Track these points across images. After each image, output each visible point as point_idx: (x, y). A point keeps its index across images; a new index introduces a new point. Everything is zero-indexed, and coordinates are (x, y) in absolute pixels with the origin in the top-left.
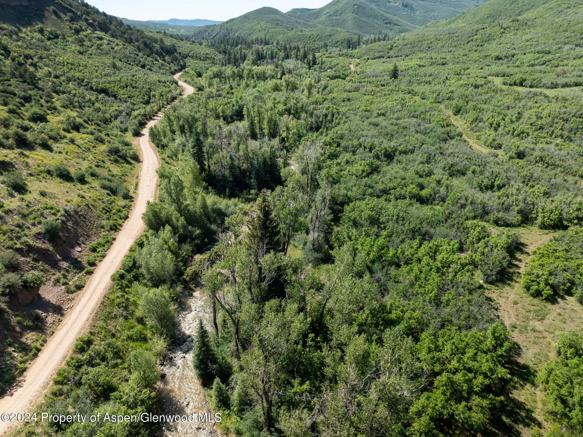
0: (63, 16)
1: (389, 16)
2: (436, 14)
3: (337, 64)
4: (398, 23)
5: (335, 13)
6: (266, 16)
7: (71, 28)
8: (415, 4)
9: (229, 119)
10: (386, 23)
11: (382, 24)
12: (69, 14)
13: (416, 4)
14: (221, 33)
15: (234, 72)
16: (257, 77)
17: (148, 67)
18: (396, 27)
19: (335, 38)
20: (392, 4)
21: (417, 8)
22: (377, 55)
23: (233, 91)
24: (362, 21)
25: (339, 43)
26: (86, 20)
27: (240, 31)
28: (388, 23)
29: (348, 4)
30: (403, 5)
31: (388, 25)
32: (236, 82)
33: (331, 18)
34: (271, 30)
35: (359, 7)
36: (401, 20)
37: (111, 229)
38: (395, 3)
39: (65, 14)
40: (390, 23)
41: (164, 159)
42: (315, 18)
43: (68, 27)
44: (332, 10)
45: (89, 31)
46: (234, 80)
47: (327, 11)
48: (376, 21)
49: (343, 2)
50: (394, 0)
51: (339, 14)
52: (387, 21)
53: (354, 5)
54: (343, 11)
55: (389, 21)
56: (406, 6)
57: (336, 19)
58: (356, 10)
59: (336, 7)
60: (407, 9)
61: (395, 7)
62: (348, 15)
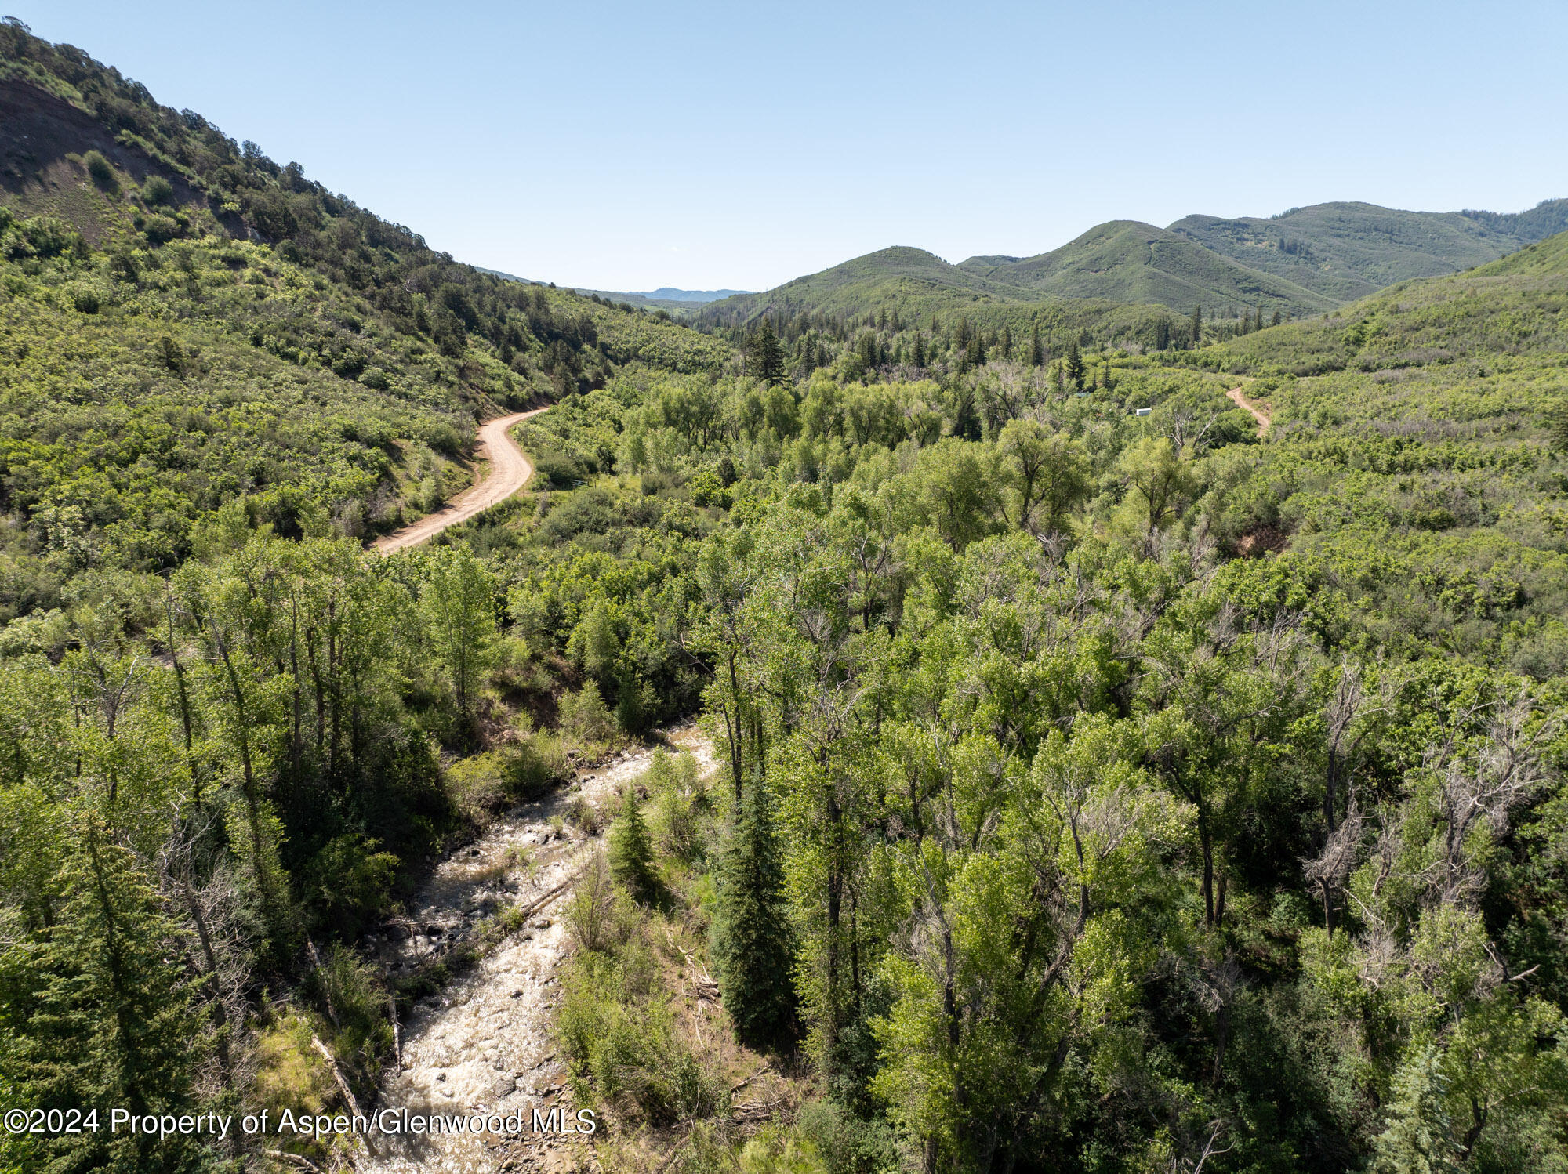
0: (126, 182)
1: (1256, 272)
2: (1380, 270)
3: (1172, 390)
4: (1281, 291)
5: (1094, 264)
6: (899, 269)
8: (1316, 247)
10: (1245, 291)
11: (1234, 293)
12: (156, 180)
13: (1321, 246)
15: (756, 407)
17: (372, 371)
18: (1275, 300)
19: (1116, 318)
20: (1249, 244)
21: (1324, 255)
22: (1310, 361)
24: (1174, 283)
25: (1129, 333)
26: (216, 202)
27: (823, 305)
28: (1251, 290)
29: (1131, 239)
30: (1282, 246)
31: (1252, 297)
32: (759, 446)
33: (1082, 276)
34: (912, 299)
35: (1164, 247)
36: (1288, 283)
38: (1260, 241)
39: (141, 180)
40: (1257, 289)
42: (1036, 278)
43: (126, 222)
44: (1085, 256)
46: (752, 436)
47: (1069, 259)
48: (1214, 284)
49: (1116, 236)
50: (1256, 235)
51: (1106, 267)
52: (1246, 284)
53: (1150, 243)
54: (1116, 259)
55: (1252, 286)
56: (1290, 249)
57: (1096, 280)
58: (1155, 256)
59: (1095, 249)
60: (1295, 258)
61: (1260, 252)
62: (1132, 268)
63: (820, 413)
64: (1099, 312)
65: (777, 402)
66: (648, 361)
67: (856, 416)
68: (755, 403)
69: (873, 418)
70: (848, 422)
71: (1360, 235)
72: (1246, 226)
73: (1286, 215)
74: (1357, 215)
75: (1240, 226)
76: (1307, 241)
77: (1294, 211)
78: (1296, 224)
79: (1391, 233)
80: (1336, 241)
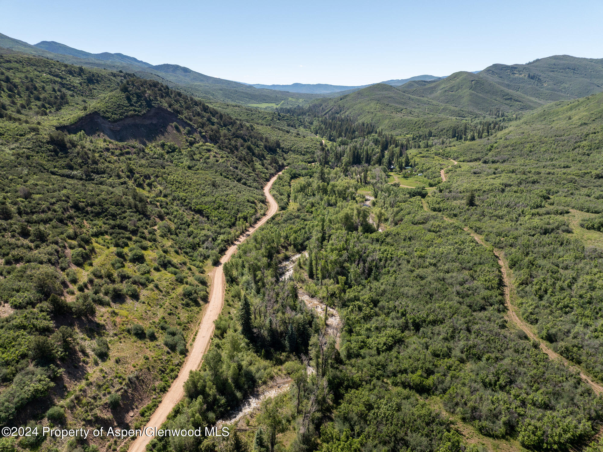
0: (182, 129)
1: (510, 91)
2: (567, 86)
3: (429, 169)
4: (520, 99)
5: (451, 89)
7: (187, 140)
8: (543, 76)
9: (299, 247)
10: (506, 99)
11: (502, 100)
12: (188, 128)
13: (545, 76)
14: (333, 110)
16: (339, 193)
17: (244, 180)
18: (517, 103)
19: (441, 125)
20: (516, 75)
21: (545, 79)
22: (474, 156)
23: (314, 209)
24: (479, 97)
25: (445, 131)
26: (200, 133)
27: (350, 110)
28: (508, 99)
29: (466, 78)
30: (529, 76)
31: (508, 102)
33: (447, 93)
35: (477, 82)
36: (523, 95)
37: (161, 391)
38: (521, 74)
39: (184, 128)
40: (511, 99)
41: (227, 301)
42: (430, 94)
43: (184, 140)
44: (449, 85)
45: (201, 143)
47: (443, 86)
48: (495, 97)
49: (461, 78)
50: (519, 72)
51: (455, 90)
52: (507, 97)
53: (472, 81)
54: (459, 87)
55: (509, 97)
56: (532, 77)
57: (452, 95)
58: (474, 86)
59: (453, 82)
60: (534, 81)
61: (520, 79)
62: (465, 91)
71: (561, 71)
72: (515, 68)
73: (534, 62)
74: (562, 62)
75: (514, 68)
76: (540, 74)
77: (538, 60)
78: (536, 67)
79: (574, 70)
80: (551, 74)
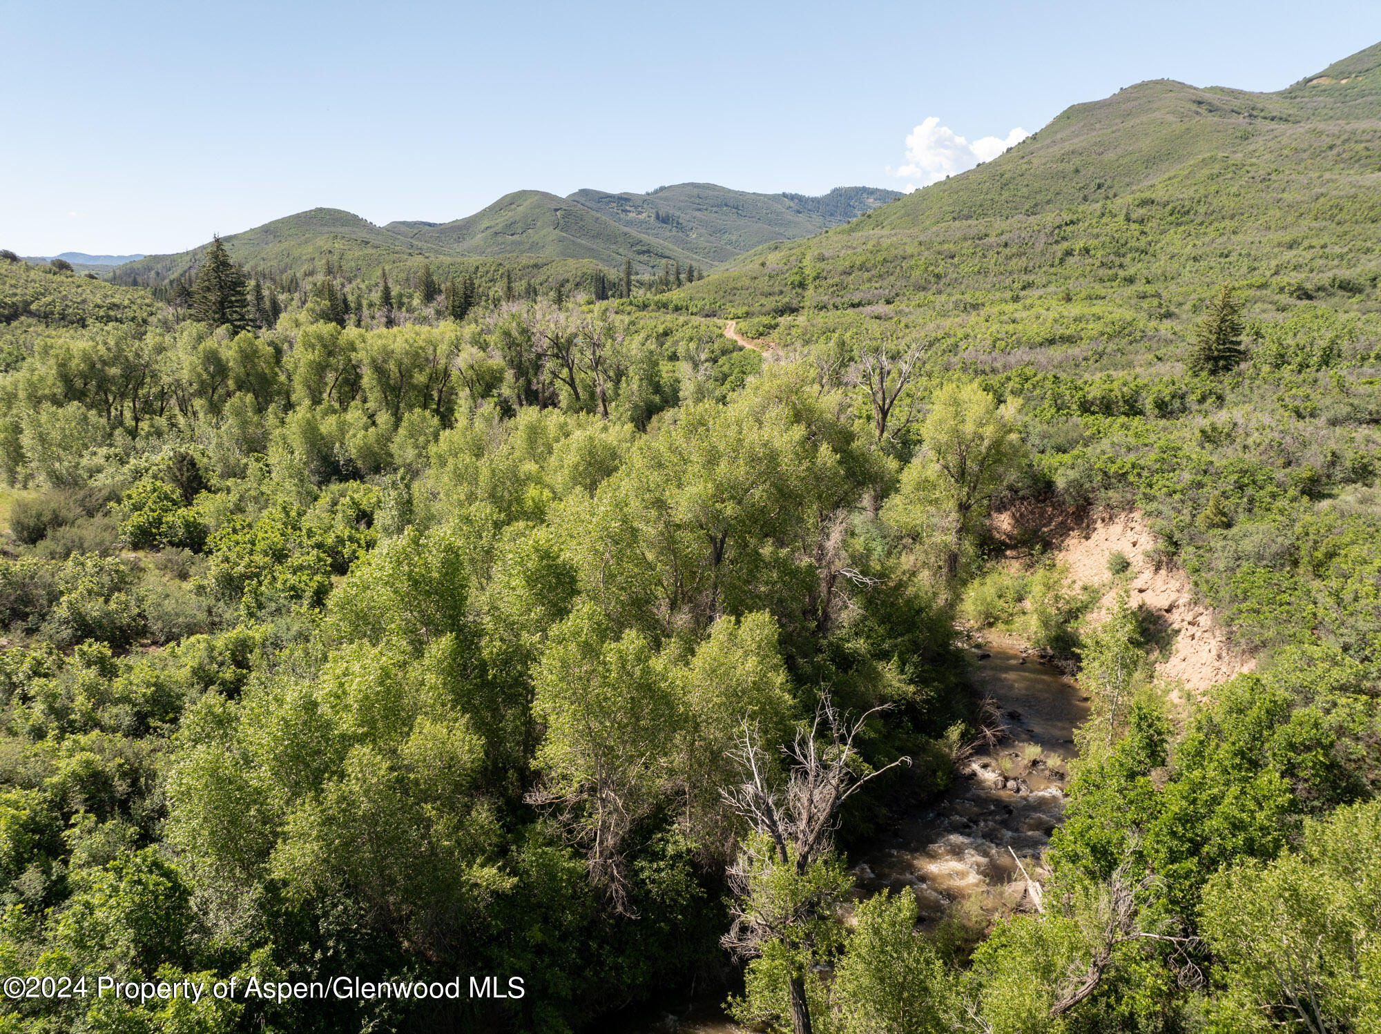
1: (643, 237)
2: (734, 238)
4: (667, 253)
5: (510, 228)
8: (684, 218)
10: (639, 253)
11: (631, 255)
13: (687, 217)
18: (664, 261)
20: (631, 215)
21: (691, 224)
24: (581, 245)
28: (643, 252)
29: (539, 206)
30: (658, 217)
31: (645, 258)
33: (500, 239)
34: (349, 255)
35: (568, 214)
36: (670, 246)
38: (640, 213)
40: (648, 252)
42: (458, 240)
44: (500, 221)
47: (486, 224)
48: (613, 247)
49: (528, 202)
50: (636, 207)
51: (520, 231)
52: (639, 247)
53: (556, 210)
54: (529, 224)
55: (644, 248)
56: (664, 220)
57: (513, 243)
58: (561, 222)
59: (508, 215)
60: (669, 227)
61: (642, 222)
62: (544, 232)
63: (320, 369)
64: (536, 266)
65: (248, 356)
66: (45, 317)
67: (380, 370)
68: (212, 358)
69: (405, 374)
70: (368, 379)
71: (715, 209)
72: (627, 200)
73: (656, 192)
74: (711, 193)
75: (623, 200)
76: (677, 213)
77: (662, 189)
78: (666, 199)
79: (737, 208)
80: (698, 214)
